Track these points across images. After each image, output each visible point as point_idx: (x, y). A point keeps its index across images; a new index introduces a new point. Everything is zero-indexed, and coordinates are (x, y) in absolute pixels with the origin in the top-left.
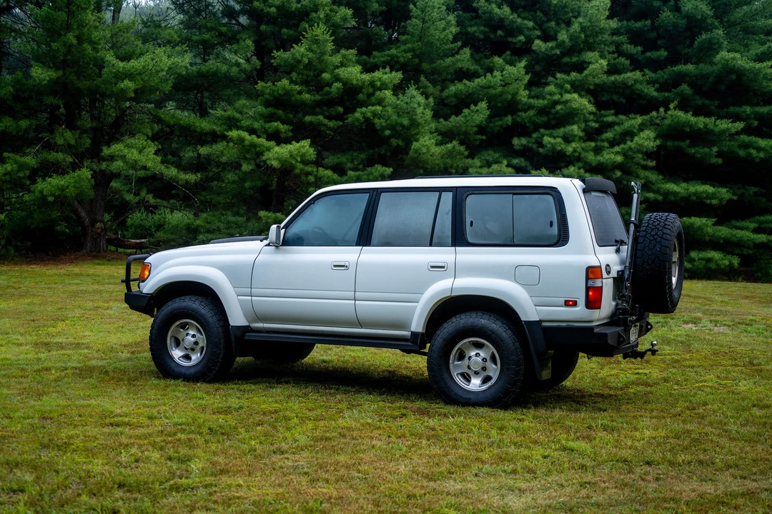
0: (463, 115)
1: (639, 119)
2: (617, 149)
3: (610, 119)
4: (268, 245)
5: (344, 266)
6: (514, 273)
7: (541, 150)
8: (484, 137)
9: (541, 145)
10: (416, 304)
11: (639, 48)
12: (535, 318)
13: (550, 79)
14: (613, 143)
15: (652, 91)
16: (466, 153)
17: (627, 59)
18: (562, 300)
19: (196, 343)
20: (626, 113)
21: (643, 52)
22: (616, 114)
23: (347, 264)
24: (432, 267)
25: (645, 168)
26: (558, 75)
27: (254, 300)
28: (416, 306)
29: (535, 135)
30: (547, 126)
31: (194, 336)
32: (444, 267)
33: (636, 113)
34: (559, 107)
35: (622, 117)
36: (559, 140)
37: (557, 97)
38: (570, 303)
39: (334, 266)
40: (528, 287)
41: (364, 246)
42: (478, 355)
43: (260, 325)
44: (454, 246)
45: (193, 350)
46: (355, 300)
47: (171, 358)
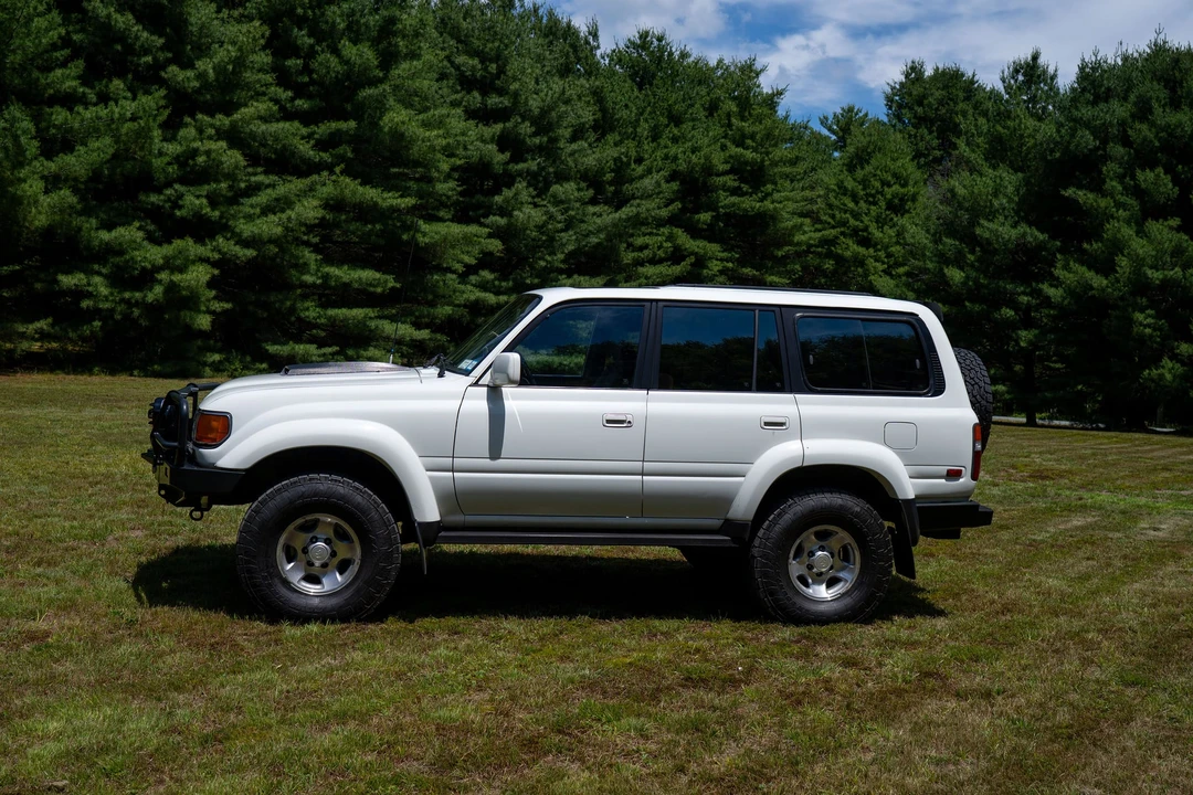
0: (75, 153)
1: (297, 184)
2: (272, 217)
3: (260, 178)
4: (476, 384)
5: (623, 421)
6: (884, 433)
7: (178, 213)
8: (100, 186)
9: (176, 203)
10: (742, 479)
11: (290, 94)
12: (911, 495)
13: (188, 119)
14: (267, 210)
15: (306, 149)
16: (79, 207)
17: (275, 104)
18: (943, 470)
19: (334, 554)
20: (280, 173)
21: (292, 100)
22: (266, 173)
23: (629, 418)
24: (767, 424)
25: (307, 244)
26: (200, 116)
27: (460, 478)
28: (740, 484)
29: (168, 192)
30: (183, 181)
31: (328, 541)
32: (782, 424)
33: (292, 174)
34: (201, 159)
35: (273, 178)
36: (204, 201)
37: (197, 144)
38: (954, 474)
39: (608, 422)
40: (901, 452)
41: (648, 388)
42: (822, 548)
43: (459, 518)
44: (791, 391)
45: (324, 566)
46: (643, 474)
47: (286, 583)
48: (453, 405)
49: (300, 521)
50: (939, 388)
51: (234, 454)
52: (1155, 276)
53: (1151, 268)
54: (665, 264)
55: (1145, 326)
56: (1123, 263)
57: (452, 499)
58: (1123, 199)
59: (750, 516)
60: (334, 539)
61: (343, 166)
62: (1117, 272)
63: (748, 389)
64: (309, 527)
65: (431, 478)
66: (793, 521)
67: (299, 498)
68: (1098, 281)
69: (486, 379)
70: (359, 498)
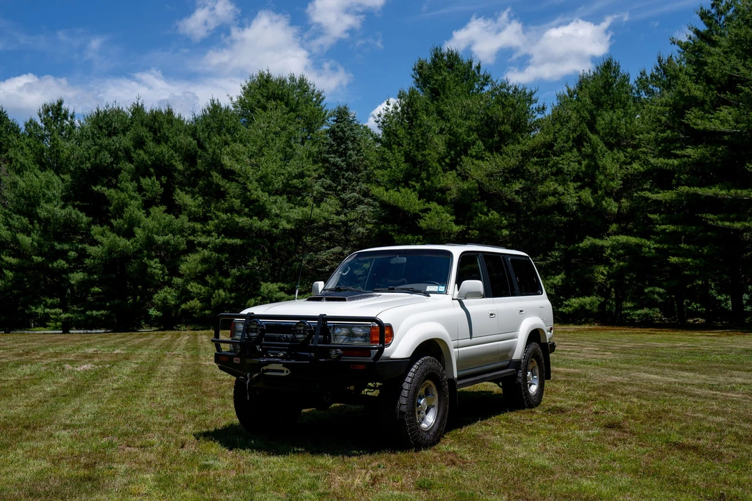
4: (453, 299)
6: (539, 312)
23: (494, 312)
24: (518, 311)
27: (460, 351)
28: (517, 341)
32: (523, 311)
39: (490, 315)
40: (543, 321)
41: (491, 296)
51: (399, 350)
52: (160, 239)
53: (156, 234)
55: (155, 268)
56: (139, 232)
58: (133, 194)
60: (427, 394)
62: (135, 237)
65: (455, 352)
68: (123, 242)
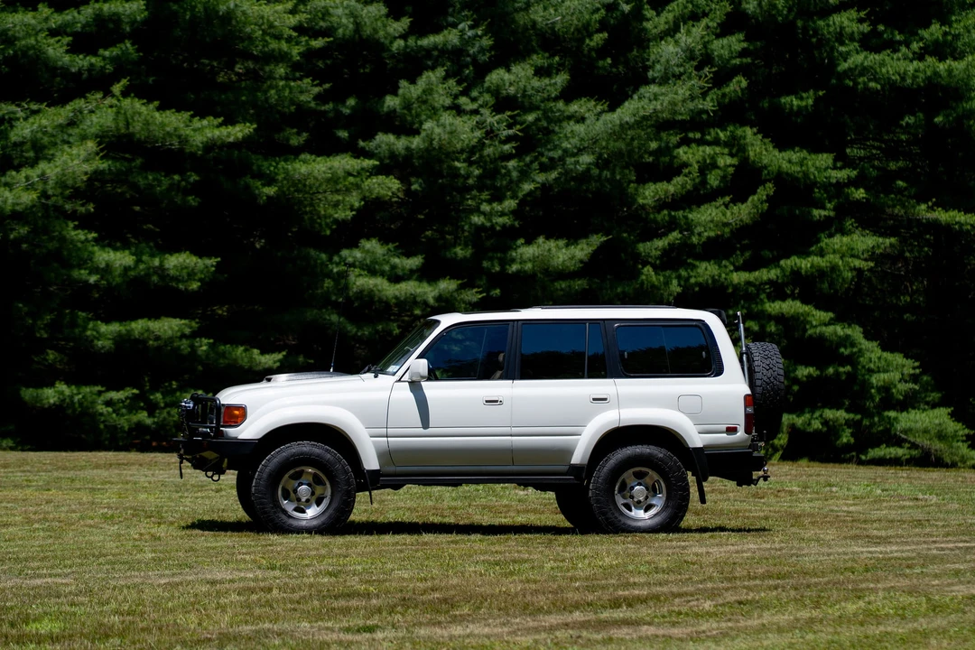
2: (15, 176)
4: (399, 380)
5: (496, 401)
6: (678, 403)
10: (579, 437)
12: (699, 444)
18: (724, 427)
23: (501, 399)
24: (594, 399)
27: (391, 441)
28: (578, 440)
32: (605, 399)
33: (39, 100)
38: (731, 430)
39: (487, 401)
40: (691, 415)
41: (513, 379)
42: (639, 484)
43: (391, 469)
44: (611, 377)
45: (308, 501)
46: (511, 436)
47: (285, 512)
48: (385, 395)
49: (292, 472)
50: (719, 370)
51: (249, 430)
54: (720, 201)
57: (387, 455)
59: (586, 462)
60: (313, 484)
61: (124, 82)
63: (582, 377)
64: (297, 476)
65: (374, 442)
66: (616, 465)
67: (292, 456)
69: (406, 377)
70: (329, 456)
